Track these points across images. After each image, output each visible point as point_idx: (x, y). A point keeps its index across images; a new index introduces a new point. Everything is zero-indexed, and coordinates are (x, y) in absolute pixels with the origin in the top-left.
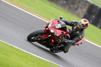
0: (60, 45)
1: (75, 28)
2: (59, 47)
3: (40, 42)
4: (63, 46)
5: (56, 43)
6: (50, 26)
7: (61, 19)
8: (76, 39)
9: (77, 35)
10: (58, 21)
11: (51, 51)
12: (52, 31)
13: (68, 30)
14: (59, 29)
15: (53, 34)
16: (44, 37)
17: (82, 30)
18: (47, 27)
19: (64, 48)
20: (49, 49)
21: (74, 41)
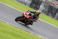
0: (29, 22)
3: (21, 21)
5: (27, 21)
6: (24, 14)
7: (29, 10)
9: (36, 17)
10: (28, 12)
11: (25, 24)
14: (28, 15)
15: (26, 17)
16: (22, 19)
17: (38, 15)
18: (23, 14)
19: (31, 23)
20: (24, 24)
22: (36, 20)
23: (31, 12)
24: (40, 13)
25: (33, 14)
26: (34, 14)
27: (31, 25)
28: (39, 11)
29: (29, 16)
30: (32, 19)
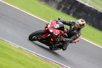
0: (59, 43)
1: (72, 27)
2: (58, 45)
4: (61, 44)
5: (55, 42)
6: (49, 26)
7: (59, 19)
8: (74, 37)
9: (74, 34)
10: (57, 22)
11: (51, 48)
12: (51, 31)
13: (65, 30)
14: (58, 29)
16: (44, 37)
17: (79, 29)
18: (46, 27)
20: (48, 47)
21: (71, 39)
22: (75, 39)
23: (64, 23)
24: (84, 24)
25: (68, 27)
26: (70, 28)
27: (64, 50)
28: (82, 21)
29: (59, 31)
30: (65, 37)
